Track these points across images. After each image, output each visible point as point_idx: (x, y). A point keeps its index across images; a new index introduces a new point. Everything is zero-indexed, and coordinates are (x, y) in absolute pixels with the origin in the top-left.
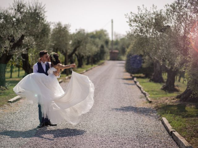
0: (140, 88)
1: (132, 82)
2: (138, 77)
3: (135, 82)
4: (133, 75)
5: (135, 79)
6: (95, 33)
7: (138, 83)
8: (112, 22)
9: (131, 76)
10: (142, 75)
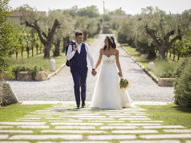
0: (125, 50)
1: (121, 48)
2: (124, 46)
3: (123, 48)
4: (122, 45)
5: (123, 47)
6: (86, 9)
7: (125, 49)
8: (104, 3)
9: (121, 45)
10: (127, 44)
